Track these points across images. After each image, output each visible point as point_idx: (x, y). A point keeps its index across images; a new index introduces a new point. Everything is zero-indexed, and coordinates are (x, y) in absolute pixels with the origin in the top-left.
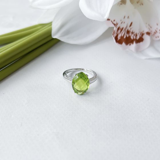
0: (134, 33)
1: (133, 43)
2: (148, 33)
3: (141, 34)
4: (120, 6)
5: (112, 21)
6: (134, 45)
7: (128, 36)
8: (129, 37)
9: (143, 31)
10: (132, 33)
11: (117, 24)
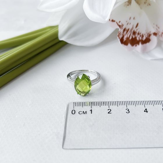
0: (140, 33)
1: (139, 44)
2: (155, 34)
3: (148, 34)
4: (126, 7)
5: (117, 23)
6: (140, 46)
7: (134, 37)
8: (136, 38)
9: (150, 32)
10: (138, 34)
11: (123, 25)
